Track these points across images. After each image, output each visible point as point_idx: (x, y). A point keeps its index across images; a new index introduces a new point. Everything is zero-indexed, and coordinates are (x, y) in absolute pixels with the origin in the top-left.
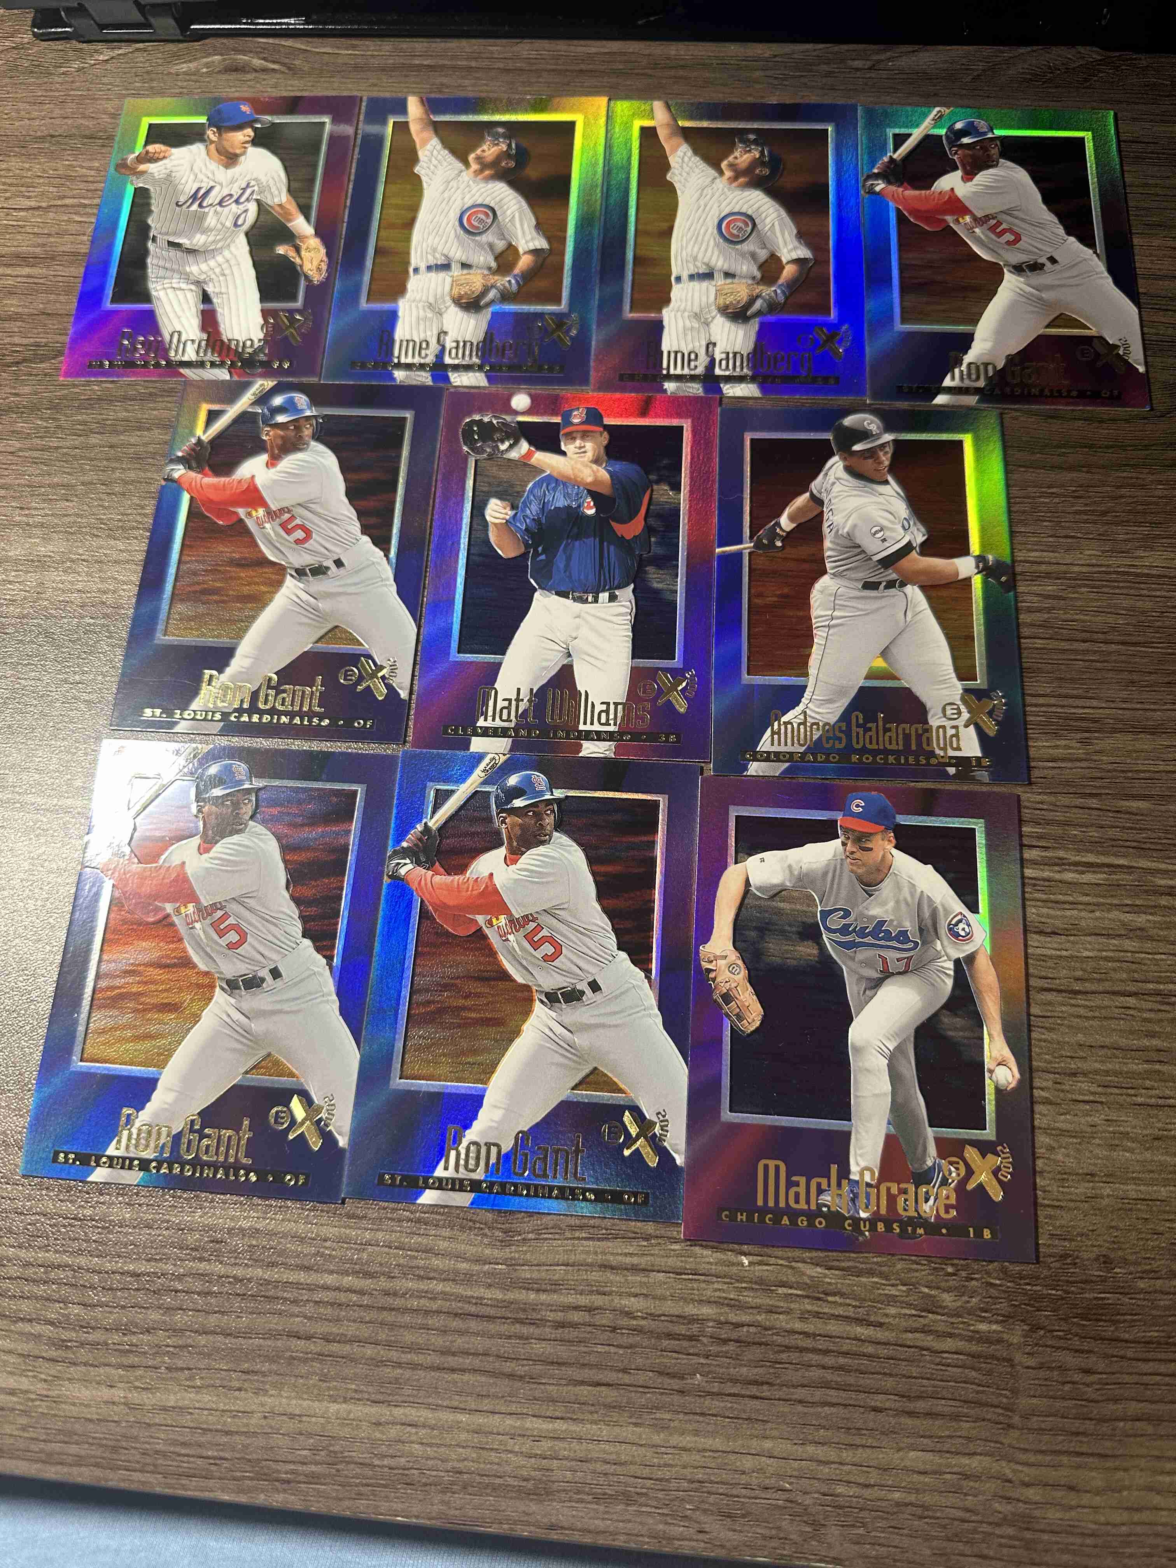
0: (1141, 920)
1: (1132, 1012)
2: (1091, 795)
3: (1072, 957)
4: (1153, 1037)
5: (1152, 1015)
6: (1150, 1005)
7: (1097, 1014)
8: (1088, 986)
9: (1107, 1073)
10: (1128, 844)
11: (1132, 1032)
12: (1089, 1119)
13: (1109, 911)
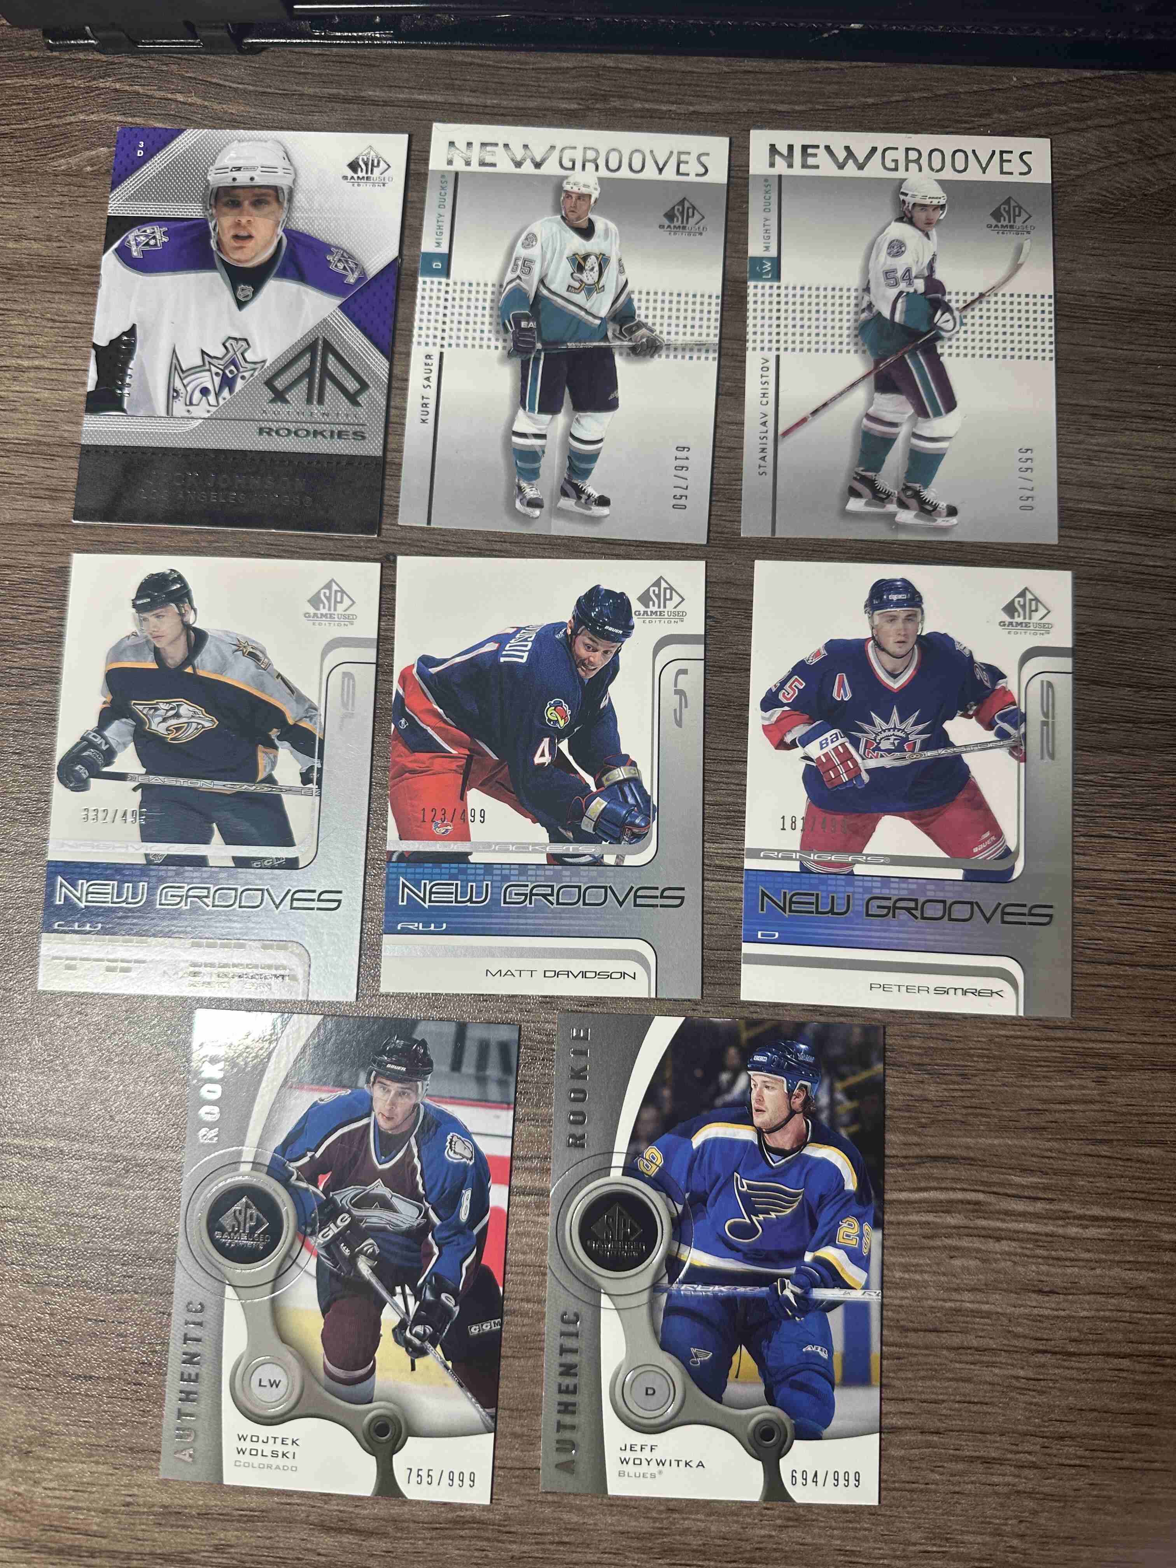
0: (1142, 1277)
1: (1125, 1375)
2: (1103, 1141)
3: (1069, 1317)
4: (1145, 1400)
5: (1145, 1378)
6: (1144, 1367)
7: (1090, 1376)
8: (1084, 1348)
9: (1095, 1437)
10: (1136, 1195)
11: (1124, 1395)
12: (1073, 1483)
13: (1110, 1268)
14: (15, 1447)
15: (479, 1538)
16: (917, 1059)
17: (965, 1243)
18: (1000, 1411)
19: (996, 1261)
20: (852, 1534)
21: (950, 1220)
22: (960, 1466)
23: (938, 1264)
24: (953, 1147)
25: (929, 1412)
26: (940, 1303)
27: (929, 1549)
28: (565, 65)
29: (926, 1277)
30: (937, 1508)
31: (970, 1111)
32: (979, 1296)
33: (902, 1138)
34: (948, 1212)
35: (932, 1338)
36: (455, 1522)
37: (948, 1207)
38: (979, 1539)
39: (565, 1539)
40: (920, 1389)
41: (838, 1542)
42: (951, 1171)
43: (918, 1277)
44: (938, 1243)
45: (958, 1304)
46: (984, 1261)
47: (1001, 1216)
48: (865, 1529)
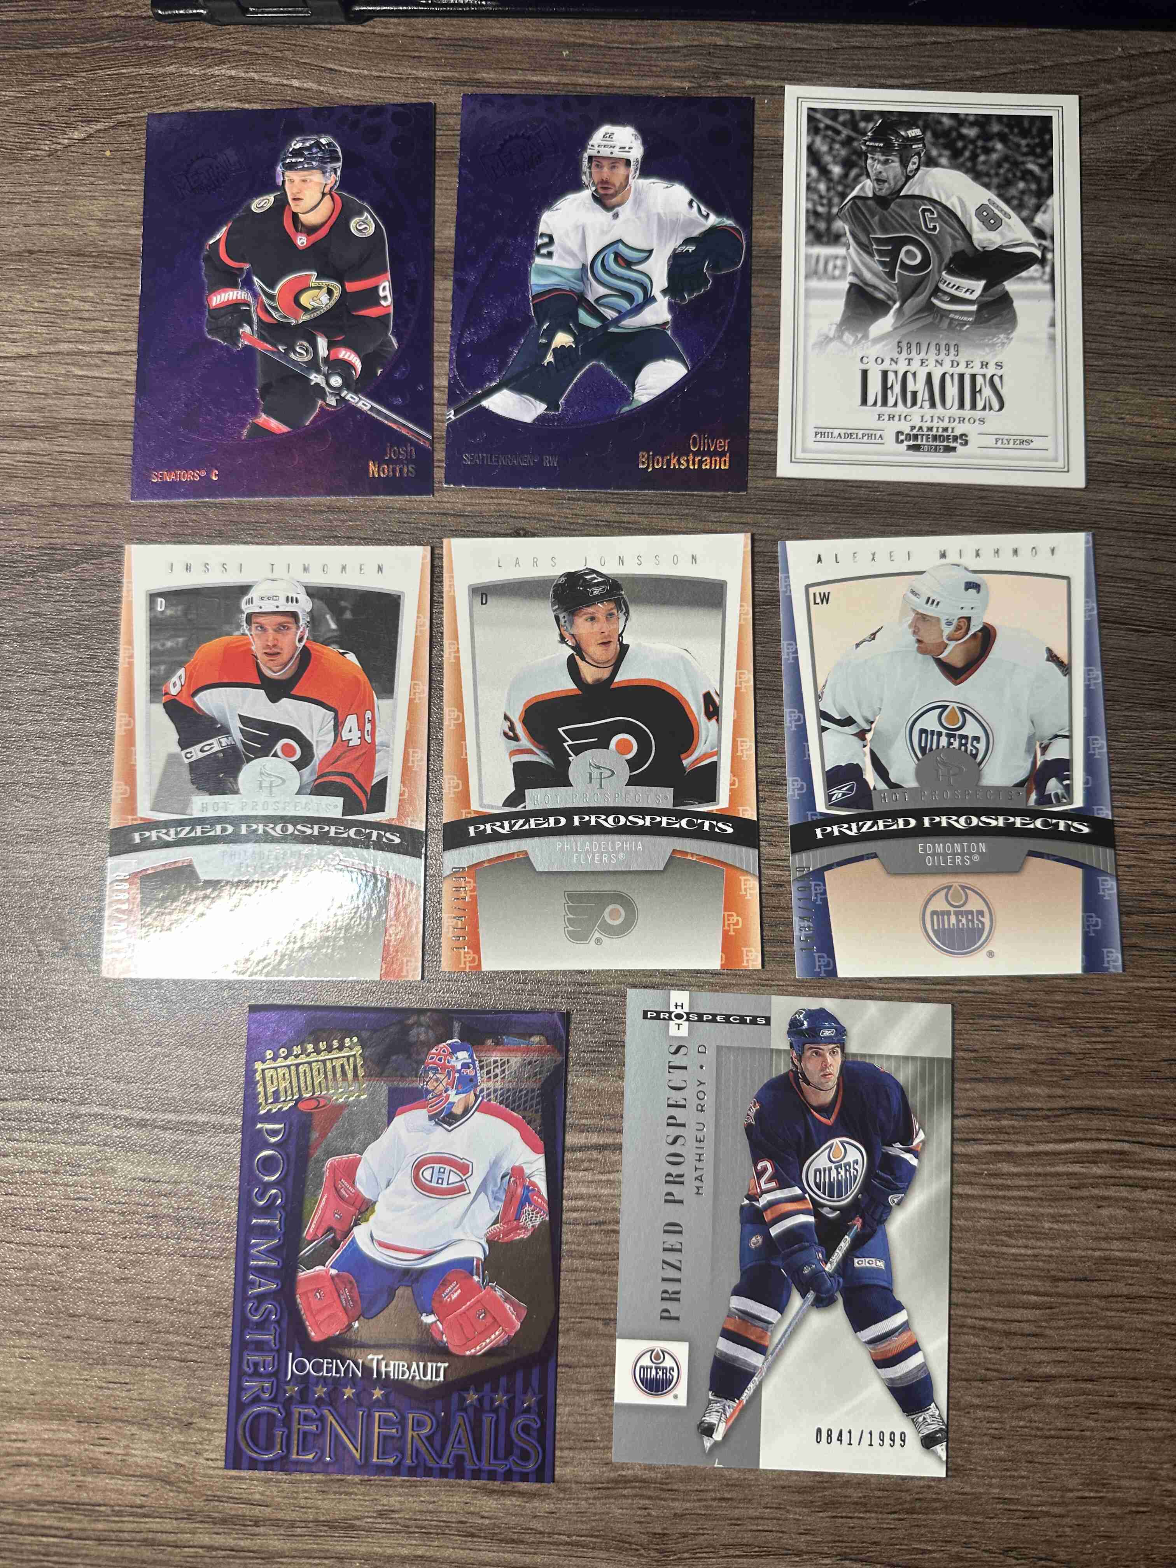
14: (176, 1419)
15: (642, 1497)
16: (1059, 1013)
17: (1111, 1192)
18: (1151, 1357)
19: (1143, 1209)
20: (1009, 1482)
21: (1096, 1170)
22: (1114, 1413)
23: (1086, 1214)
24: (1099, 1098)
25: (1082, 1360)
26: (1090, 1252)
27: (1086, 1494)
28: (677, 44)
29: (1075, 1226)
30: (1093, 1454)
31: (1112, 1062)
32: (1127, 1245)
33: (1047, 1091)
34: (1095, 1162)
35: (1083, 1287)
36: (616, 1481)
37: (1094, 1158)
38: (1136, 1484)
39: (727, 1495)
40: (1072, 1338)
41: (997, 1491)
42: (1096, 1122)
43: (1066, 1227)
44: (1085, 1193)
45: (1107, 1253)
46: (1131, 1210)
47: (1146, 1166)
48: (1023, 1477)
